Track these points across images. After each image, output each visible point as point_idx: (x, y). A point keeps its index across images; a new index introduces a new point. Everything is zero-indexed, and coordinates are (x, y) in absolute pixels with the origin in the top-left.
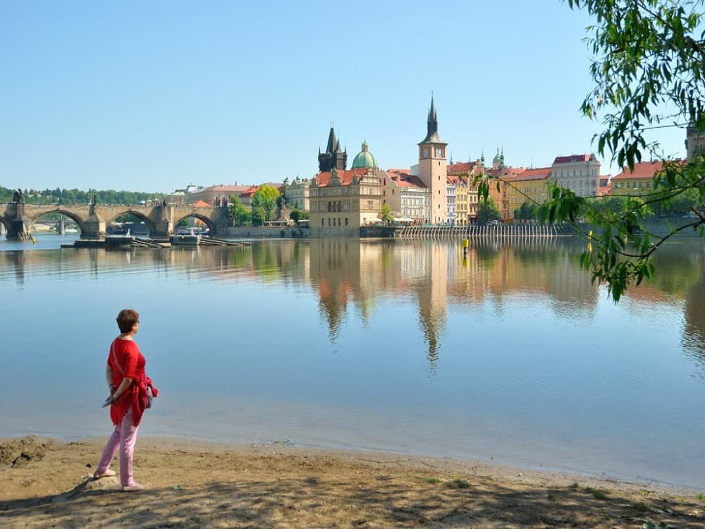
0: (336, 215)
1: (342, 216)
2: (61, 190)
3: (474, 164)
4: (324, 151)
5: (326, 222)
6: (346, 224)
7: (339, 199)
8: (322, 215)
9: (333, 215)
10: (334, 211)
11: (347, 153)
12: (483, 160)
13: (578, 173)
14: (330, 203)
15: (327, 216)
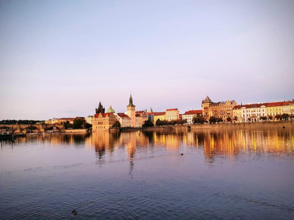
0: (101, 125)
1: (103, 126)
2: (9, 120)
3: (144, 111)
4: (97, 108)
5: (98, 127)
6: (104, 128)
7: (102, 121)
8: (96, 126)
9: (100, 125)
10: (100, 124)
11: (105, 109)
12: (146, 110)
13: (173, 113)
14: (99, 122)
15: (98, 126)
